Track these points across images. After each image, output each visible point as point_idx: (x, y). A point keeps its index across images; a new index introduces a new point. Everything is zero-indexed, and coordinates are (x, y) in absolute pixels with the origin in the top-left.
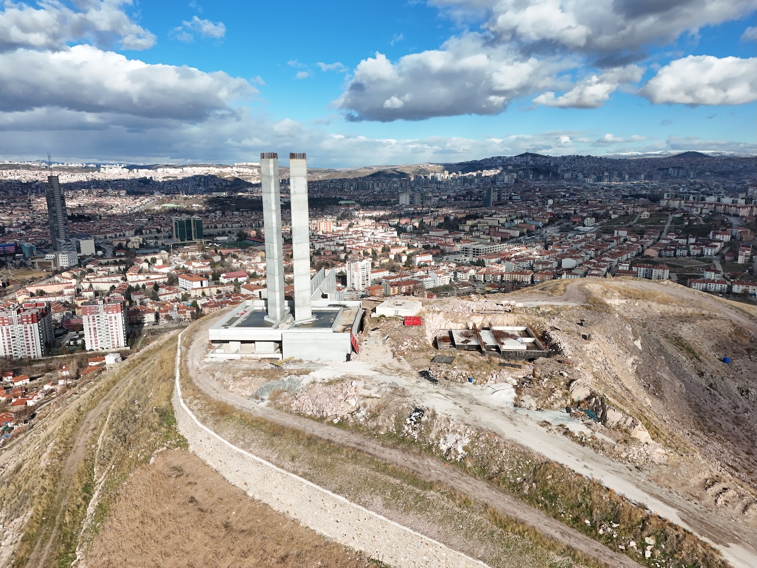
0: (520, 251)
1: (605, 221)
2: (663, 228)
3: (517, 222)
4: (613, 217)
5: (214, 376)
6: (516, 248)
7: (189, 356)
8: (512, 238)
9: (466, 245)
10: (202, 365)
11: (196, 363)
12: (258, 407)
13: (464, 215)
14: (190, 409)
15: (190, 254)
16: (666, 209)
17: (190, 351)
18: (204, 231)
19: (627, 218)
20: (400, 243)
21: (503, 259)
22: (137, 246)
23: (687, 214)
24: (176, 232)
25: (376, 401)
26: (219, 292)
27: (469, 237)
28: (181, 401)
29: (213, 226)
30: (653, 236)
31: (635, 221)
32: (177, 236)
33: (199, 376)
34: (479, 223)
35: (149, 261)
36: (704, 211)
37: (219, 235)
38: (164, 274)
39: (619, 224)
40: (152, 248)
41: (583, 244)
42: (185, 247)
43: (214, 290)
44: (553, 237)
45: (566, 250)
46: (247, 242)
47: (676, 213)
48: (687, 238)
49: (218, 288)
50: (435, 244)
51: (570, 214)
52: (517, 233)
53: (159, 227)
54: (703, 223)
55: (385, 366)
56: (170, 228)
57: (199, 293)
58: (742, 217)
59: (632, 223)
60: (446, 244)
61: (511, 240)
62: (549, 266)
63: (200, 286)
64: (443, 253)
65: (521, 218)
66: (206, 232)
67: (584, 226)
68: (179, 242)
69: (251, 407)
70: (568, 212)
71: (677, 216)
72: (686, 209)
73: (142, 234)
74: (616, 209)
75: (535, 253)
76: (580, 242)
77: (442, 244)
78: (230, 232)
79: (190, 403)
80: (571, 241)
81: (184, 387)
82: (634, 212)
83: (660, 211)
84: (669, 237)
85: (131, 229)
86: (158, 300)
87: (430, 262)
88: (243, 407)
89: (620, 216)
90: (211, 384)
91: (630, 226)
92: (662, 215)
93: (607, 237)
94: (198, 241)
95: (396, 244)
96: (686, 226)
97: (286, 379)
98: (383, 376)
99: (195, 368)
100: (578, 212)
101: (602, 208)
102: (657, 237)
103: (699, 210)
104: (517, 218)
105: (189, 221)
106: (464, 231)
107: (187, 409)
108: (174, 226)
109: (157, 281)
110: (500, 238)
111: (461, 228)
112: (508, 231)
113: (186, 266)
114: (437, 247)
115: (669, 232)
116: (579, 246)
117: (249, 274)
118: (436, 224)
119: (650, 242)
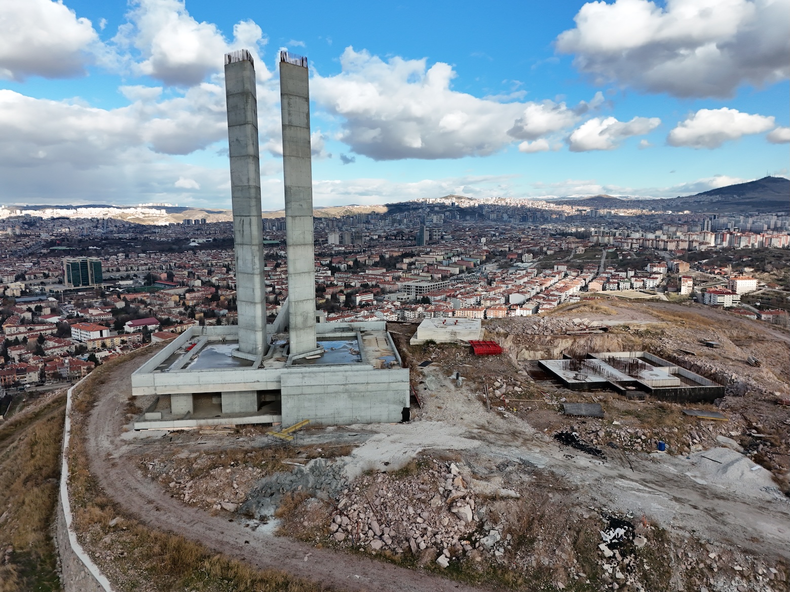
0: (464, 287)
1: (541, 257)
2: (600, 262)
3: (455, 259)
4: (549, 252)
5: (145, 469)
6: (459, 285)
7: (91, 429)
8: (452, 275)
9: (406, 283)
10: (117, 447)
11: (106, 444)
12: (257, 539)
13: (400, 254)
14: (95, 560)
15: (85, 301)
16: (598, 244)
17: (92, 420)
18: (104, 275)
19: (563, 254)
20: (335, 282)
21: (449, 296)
22: (18, 293)
23: (619, 249)
24: (69, 276)
25: (514, 507)
26: (123, 342)
27: (408, 275)
28: (73, 537)
29: (115, 268)
30: (592, 270)
31: (572, 256)
32: (69, 281)
33: (113, 473)
34: (416, 260)
35: (33, 310)
36: (634, 246)
37: (122, 279)
38: (52, 324)
39: (556, 259)
40: (37, 295)
41: (526, 279)
42: (80, 293)
43: (117, 341)
44: (495, 274)
45: (510, 286)
46: (156, 285)
47: (609, 248)
48: (626, 271)
49: (122, 338)
50: (374, 283)
51: (506, 251)
52: (457, 271)
53: (46, 272)
54: (635, 257)
55: (482, 427)
56: (60, 272)
57: (98, 345)
58: (671, 251)
59: (567, 258)
60: (385, 282)
61: (452, 278)
62: (497, 302)
63: (99, 337)
64: (384, 292)
65: (458, 256)
66: (106, 276)
67: (522, 262)
68: (73, 287)
69: (241, 542)
70: (503, 249)
71: (610, 251)
72: (616, 244)
73: (24, 279)
74: (549, 245)
75: (480, 289)
76: (522, 277)
77: (381, 283)
78: (135, 275)
79: (94, 542)
80: (513, 277)
81: (78, 502)
82: (568, 247)
83: (592, 246)
84: (607, 271)
85: (11, 274)
86: (43, 354)
87: (371, 301)
88: (222, 543)
89: (555, 252)
90: (143, 490)
91: (568, 261)
92: (596, 250)
93: (548, 272)
94: (95, 286)
95: (331, 283)
96: (621, 260)
97: (306, 469)
98: (493, 449)
99: (103, 454)
100: (512, 249)
101: (536, 245)
102: (596, 271)
103: (630, 245)
104: (454, 256)
105: (84, 264)
106: (402, 269)
107: (86, 559)
108: (65, 268)
109: (42, 332)
110: (440, 276)
111: (398, 266)
112: (447, 268)
113: (80, 314)
114: (377, 286)
115: (605, 267)
116: (522, 282)
117: (160, 320)
118: (371, 263)
119: (592, 276)
